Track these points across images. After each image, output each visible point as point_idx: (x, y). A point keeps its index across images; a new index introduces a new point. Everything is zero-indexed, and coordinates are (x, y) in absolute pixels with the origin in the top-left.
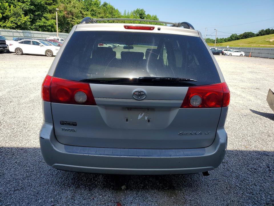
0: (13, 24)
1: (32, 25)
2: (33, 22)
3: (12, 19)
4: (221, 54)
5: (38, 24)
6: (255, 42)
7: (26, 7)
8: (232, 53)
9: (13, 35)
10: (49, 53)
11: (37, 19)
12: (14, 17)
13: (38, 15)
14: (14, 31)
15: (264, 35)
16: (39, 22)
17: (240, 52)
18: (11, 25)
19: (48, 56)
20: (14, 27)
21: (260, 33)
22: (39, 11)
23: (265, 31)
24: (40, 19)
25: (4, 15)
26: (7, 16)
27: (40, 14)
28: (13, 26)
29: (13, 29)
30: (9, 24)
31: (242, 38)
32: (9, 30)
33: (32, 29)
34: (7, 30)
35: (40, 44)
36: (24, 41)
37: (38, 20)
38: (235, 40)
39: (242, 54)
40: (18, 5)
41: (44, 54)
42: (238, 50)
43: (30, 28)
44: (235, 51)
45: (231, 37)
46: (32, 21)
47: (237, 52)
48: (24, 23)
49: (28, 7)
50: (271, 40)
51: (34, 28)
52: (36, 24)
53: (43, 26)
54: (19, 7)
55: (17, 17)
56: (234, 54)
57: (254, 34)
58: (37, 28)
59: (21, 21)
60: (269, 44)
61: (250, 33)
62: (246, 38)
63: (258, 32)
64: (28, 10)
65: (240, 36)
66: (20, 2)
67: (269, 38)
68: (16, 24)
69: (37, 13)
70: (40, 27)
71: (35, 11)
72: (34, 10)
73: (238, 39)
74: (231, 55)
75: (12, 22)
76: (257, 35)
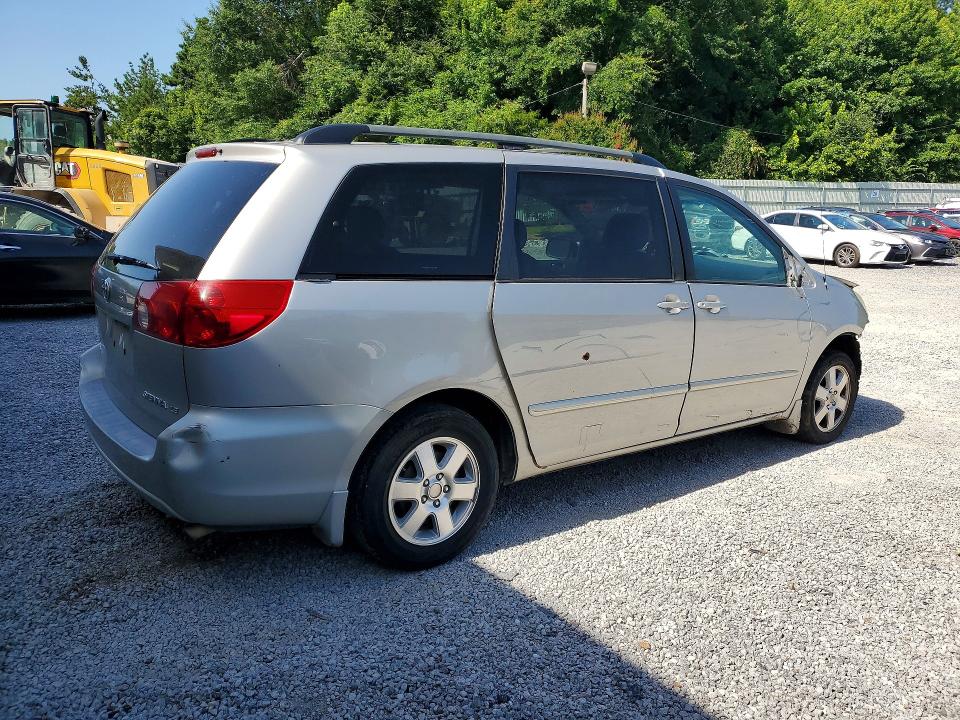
0: (829, 166)
1: (903, 162)
2: (908, 150)
3: (829, 150)
5: (926, 156)
7: (890, 105)
9: (824, 199)
10: (847, 257)
11: (928, 140)
12: (838, 144)
13: (935, 123)
14: (831, 185)
16: (932, 149)
18: (824, 168)
19: (840, 267)
20: (833, 173)
22: (940, 110)
24: (941, 139)
25: (808, 139)
26: (816, 140)
27: (942, 120)
28: (829, 170)
29: (830, 179)
30: (818, 165)
32: (813, 183)
33: (899, 178)
34: (806, 184)
35: (823, 223)
36: (778, 216)
37: (930, 144)
40: (866, 101)
41: (830, 258)
43: (893, 172)
46: (907, 146)
48: (869, 158)
49: (898, 101)
51: (907, 173)
52: (921, 159)
53: (948, 161)
54: (867, 107)
55: (847, 142)
58: (921, 171)
59: (856, 152)
64: (897, 113)
66: (876, 90)
68: (841, 163)
69: (930, 120)
70: (933, 165)
71: (923, 113)
72: (923, 110)
75: (829, 157)
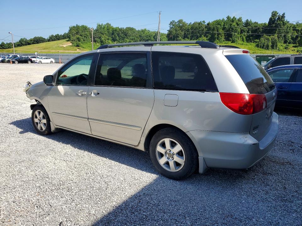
4: (29, 62)
6: (50, 48)
8: (41, 60)
15: (55, 40)
17: (49, 59)
21: (51, 38)
23: (55, 36)
31: (33, 43)
38: (26, 45)
39: (52, 61)
42: (46, 57)
44: (44, 58)
45: (20, 41)
47: (47, 58)
50: (65, 46)
56: (44, 61)
57: (44, 39)
60: (64, 50)
61: (41, 38)
62: (38, 43)
63: (48, 37)
65: (31, 40)
67: (61, 43)
73: (29, 44)
74: (41, 62)
76: (49, 41)
